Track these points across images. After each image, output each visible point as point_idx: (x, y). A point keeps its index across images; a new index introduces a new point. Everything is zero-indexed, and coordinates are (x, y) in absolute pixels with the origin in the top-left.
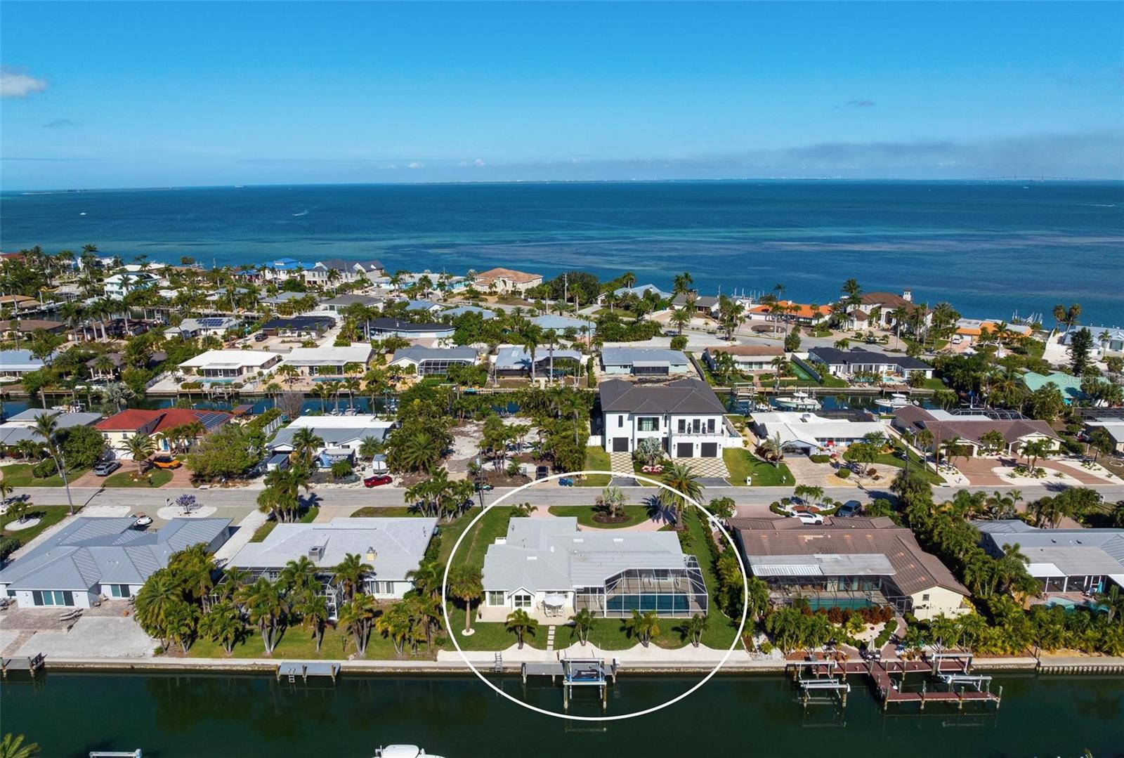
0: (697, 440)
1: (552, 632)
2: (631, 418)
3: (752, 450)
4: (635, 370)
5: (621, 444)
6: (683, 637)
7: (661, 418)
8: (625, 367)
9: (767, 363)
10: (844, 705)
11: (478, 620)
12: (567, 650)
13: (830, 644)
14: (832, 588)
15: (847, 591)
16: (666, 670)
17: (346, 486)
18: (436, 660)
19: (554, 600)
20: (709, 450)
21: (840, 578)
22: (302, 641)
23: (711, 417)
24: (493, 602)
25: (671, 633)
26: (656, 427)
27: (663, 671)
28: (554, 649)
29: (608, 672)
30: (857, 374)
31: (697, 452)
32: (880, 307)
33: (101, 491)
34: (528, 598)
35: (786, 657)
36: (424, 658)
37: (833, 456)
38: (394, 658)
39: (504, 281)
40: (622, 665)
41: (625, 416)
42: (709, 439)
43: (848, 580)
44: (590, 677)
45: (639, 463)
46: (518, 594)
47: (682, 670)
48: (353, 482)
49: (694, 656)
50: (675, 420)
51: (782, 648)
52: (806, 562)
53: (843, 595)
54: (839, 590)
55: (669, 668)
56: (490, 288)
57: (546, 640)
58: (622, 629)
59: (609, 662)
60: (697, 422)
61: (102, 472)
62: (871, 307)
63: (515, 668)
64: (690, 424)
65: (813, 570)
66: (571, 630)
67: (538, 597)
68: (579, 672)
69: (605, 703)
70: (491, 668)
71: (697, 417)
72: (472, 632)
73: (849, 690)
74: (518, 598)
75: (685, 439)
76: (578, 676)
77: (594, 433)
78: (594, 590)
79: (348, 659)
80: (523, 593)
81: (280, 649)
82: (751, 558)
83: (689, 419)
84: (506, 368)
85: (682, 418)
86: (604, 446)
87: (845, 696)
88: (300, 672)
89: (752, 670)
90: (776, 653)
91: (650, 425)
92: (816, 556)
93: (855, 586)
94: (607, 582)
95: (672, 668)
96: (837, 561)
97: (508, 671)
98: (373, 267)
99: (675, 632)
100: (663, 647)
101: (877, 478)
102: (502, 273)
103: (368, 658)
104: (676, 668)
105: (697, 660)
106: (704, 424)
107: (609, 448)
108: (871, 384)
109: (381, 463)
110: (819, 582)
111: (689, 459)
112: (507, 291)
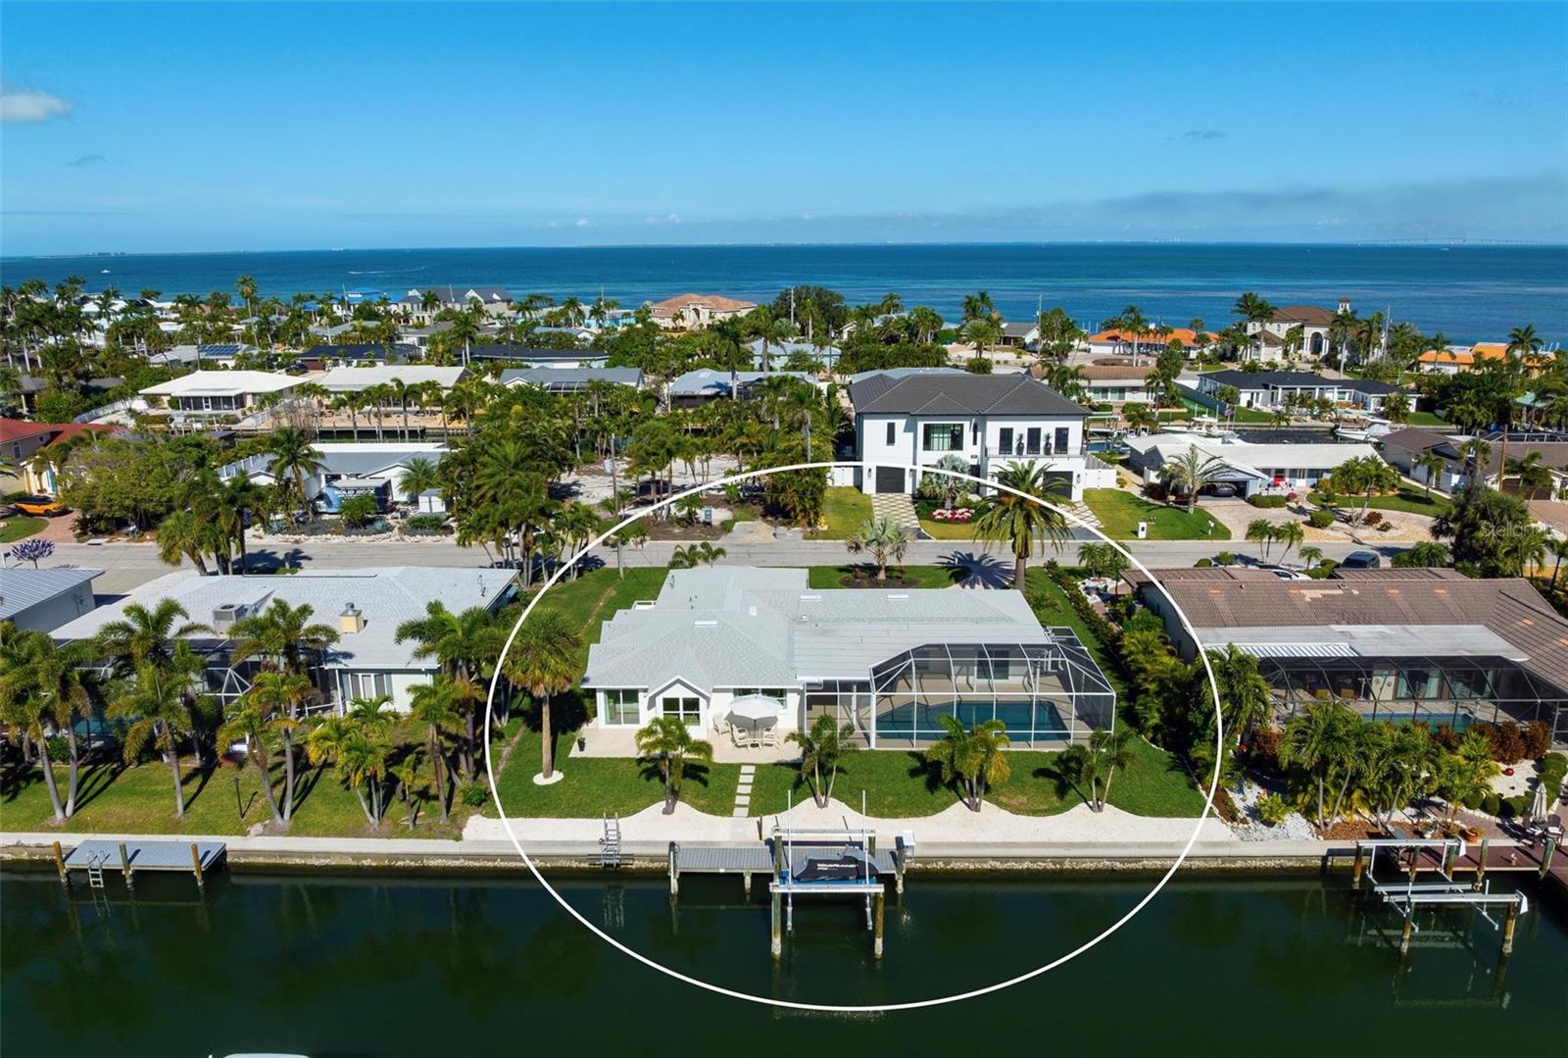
0: (1036, 465)
1: (746, 777)
2: (910, 428)
3: (1137, 492)
5: (890, 479)
6: (1062, 790)
7: (967, 425)
9: (1134, 389)
10: (1508, 948)
11: (575, 752)
12: (782, 817)
13: (1421, 805)
14: (1384, 687)
16: (1026, 865)
17: (365, 539)
18: (458, 838)
19: (756, 707)
22: (154, 793)
23: (1063, 424)
24: (614, 718)
25: (1031, 780)
26: (957, 443)
27: (1018, 866)
28: (751, 814)
29: (886, 867)
30: (1291, 400)
34: (692, 705)
35: (1321, 830)
36: (431, 833)
37: (1289, 498)
38: (358, 832)
39: (697, 311)
40: (918, 852)
41: (900, 424)
42: (1058, 464)
44: (842, 877)
45: (926, 502)
46: (669, 694)
47: (1067, 865)
48: (380, 532)
49: (1093, 831)
50: (993, 428)
51: (1309, 812)
53: (1406, 708)
54: (1396, 698)
55: (1034, 859)
56: (674, 320)
57: (733, 794)
58: (914, 773)
59: (884, 841)
60: (1034, 434)
62: (1286, 327)
63: (653, 858)
64: (1021, 437)
65: (1335, 648)
66: (793, 774)
67: (716, 709)
68: (812, 863)
69: (879, 942)
70: (590, 857)
71: (1034, 424)
72: (557, 776)
73: (1524, 908)
74: (670, 704)
75: (1013, 463)
76: (811, 874)
77: (841, 458)
78: (846, 686)
79: (245, 834)
80: (680, 693)
81: (89, 813)
83: (1020, 428)
84: (687, 394)
85: (1007, 424)
86: (859, 486)
87: (1512, 925)
88: (116, 862)
89: (1239, 864)
90: (1294, 824)
91: (947, 442)
92: (1338, 627)
93: (1432, 686)
94: (876, 671)
95: (1043, 859)
96: (1384, 636)
97: (637, 864)
98: (495, 297)
99: (1041, 780)
100: (1016, 810)
101: (1386, 528)
102: (692, 299)
103: (294, 832)
104: (1055, 859)
105: (1103, 839)
106: (1048, 437)
107: (870, 485)
108: (1314, 418)
109: (434, 499)
112: (701, 325)
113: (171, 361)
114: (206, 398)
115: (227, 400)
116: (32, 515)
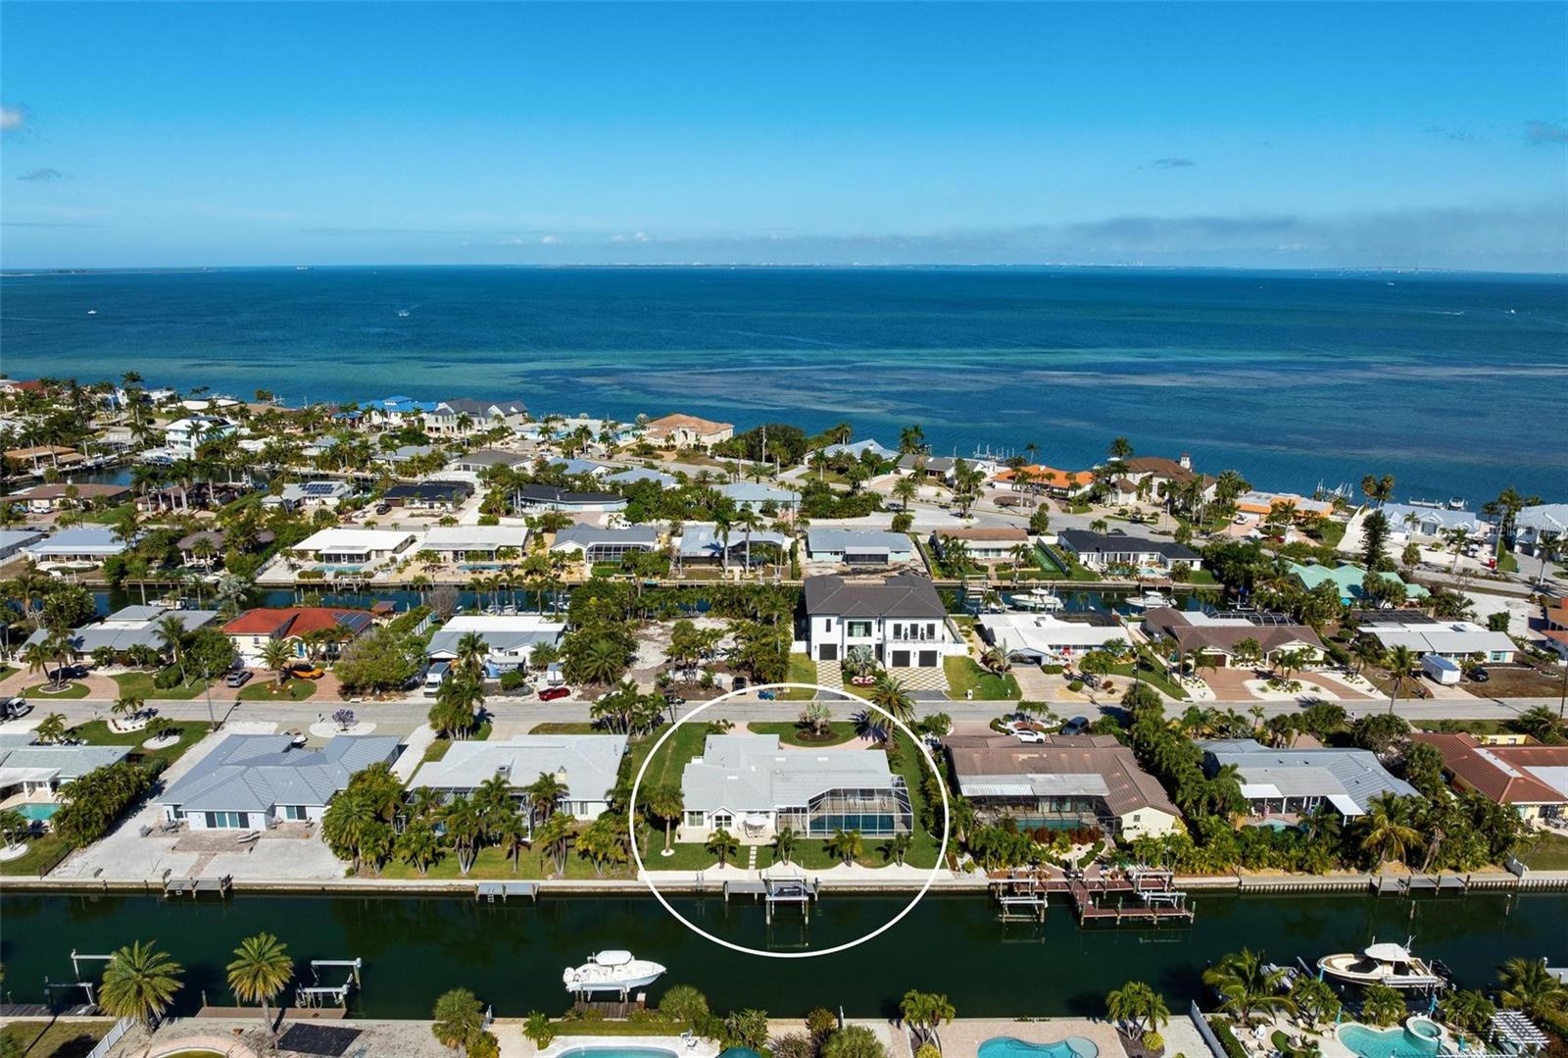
0: (915, 648)
1: (753, 852)
2: (840, 622)
3: (977, 658)
4: (848, 558)
5: (828, 652)
6: (886, 857)
7: (874, 622)
8: (836, 553)
9: (1006, 550)
10: (1042, 920)
11: (677, 841)
12: (769, 869)
13: (1034, 863)
14: (1045, 807)
15: (1059, 812)
16: (868, 889)
17: (519, 699)
18: (636, 880)
19: (756, 820)
20: (928, 658)
21: (1051, 799)
22: (496, 862)
23: (931, 622)
24: (692, 823)
25: (874, 852)
26: (868, 631)
27: (865, 890)
28: (757, 868)
29: (811, 890)
30: (1112, 566)
31: (914, 661)
32: (1151, 477)
33: (238, 704)
34: (728, 818)
35: (989, 876)
36: (624, 877)
37: (1067, 667)
38: (594, 878)
39: (684, 432)
40: (824, 884)
41: (834, 620)
42: (928, 646)
43: (1060, 800)
44: (793, 894)
45: (848, 674)
46: (718, 814)
47: (885, 889)
48: (528, 694)
49: (897, 875)
50: (890, 624)
51: (985, 867)
52: (1019, 782)
53: (1056, 816)
54: (1051, 811)
55: (871, 887)
57: (748, 860)
58: (825, 849)
59: (811, 880)
60: (914, 628)
61: (234, 683)
62: (1141, 476)
63: (717, 887)
64: (906, 630)
65: (1025, 790)
66: (772, 850)
67: (738, 819)
68: (782, 889)
69: (806, 919)
70: (692, 887)
71: (914, 622)
72: (672, 852)
73: (1046, 906)
74: (719, 818)
75: (901, 646)
76: (781, 893)
77: (798, 638)
78: (797, 810)
79: (547, 880)
80: (723, 814)
81: (476, 870)
82: (961, 778)
83: (906, 624)
84: (692, 554)
86: (809, 654)
87: (1043, 912)
88: (499, 891)
89: (954, 889)
90: (980, 872)
91: (862, 630)
92: (1030, 776)
93: (1068, 806)
94: (811, 801)
95: (874, 887)
96: (1050, 781)
97: (710, 890)
98: (513, 409)
99: (879, 852)
100: (866, 866)
101: (1112, 692)
102: (682, 421)
103: (567, 877)
104: (879, 887)
105: (901, 878)
106: (922, 630)
107: (816, 655)
108: (1127, 576)
109: (557, 673)
110: (1031, 802)
111: (905, 669)
112: (689, 445)
113: (286, 500)
114: (344, 555)
115: (359, 556)
116: (302, 678)
